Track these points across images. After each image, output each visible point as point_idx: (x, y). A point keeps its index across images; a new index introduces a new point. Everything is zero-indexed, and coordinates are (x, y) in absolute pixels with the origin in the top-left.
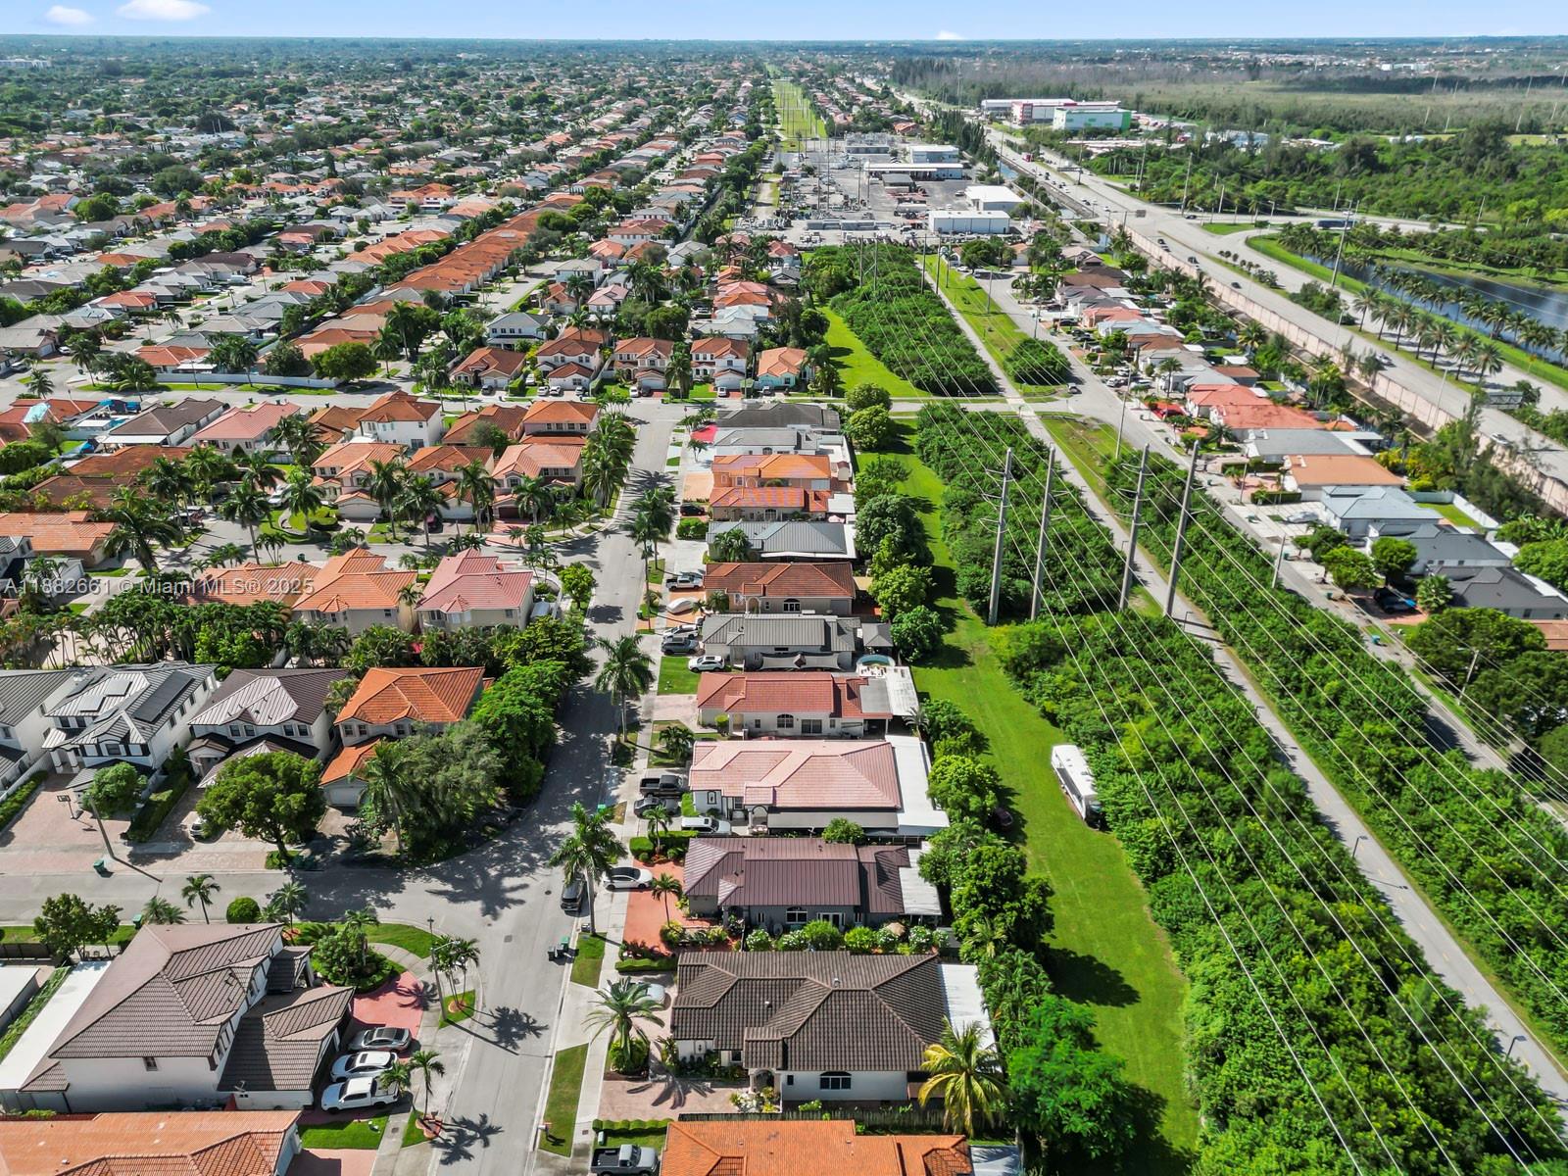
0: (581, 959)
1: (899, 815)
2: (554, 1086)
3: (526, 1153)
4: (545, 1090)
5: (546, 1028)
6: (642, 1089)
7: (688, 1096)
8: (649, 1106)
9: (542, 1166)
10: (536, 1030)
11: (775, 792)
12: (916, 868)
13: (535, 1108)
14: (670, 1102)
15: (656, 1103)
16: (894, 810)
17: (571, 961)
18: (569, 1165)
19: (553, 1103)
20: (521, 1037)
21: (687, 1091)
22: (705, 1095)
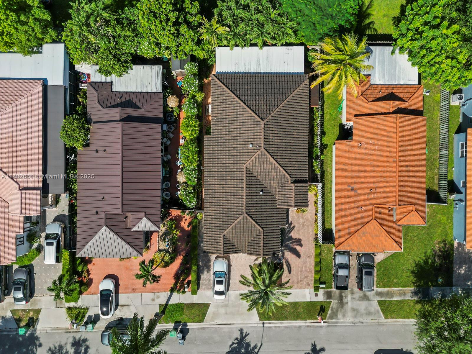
0: (183, 318)
1: (50, 83)
2: (286, 318)
3: (328, 326)
4: (286, 323)
5: (241, 331)
6: (289, 265)
7: (294, 237)
8: (301, 260)
9: (337, 316)
10: (243, 336)
11: (25, 189)
12: (112, 78)
13: (300, 327)
14: (298, 248)
15: (298, 255)
16: (45, 86)
17: (185, 325)
18: (336, 301)
19: (297, 317)
20: (248, 345)
21: (291, 238)
22: (294, 227)
